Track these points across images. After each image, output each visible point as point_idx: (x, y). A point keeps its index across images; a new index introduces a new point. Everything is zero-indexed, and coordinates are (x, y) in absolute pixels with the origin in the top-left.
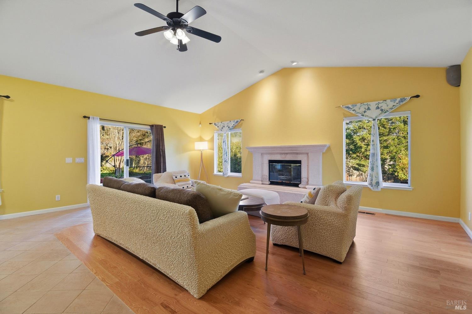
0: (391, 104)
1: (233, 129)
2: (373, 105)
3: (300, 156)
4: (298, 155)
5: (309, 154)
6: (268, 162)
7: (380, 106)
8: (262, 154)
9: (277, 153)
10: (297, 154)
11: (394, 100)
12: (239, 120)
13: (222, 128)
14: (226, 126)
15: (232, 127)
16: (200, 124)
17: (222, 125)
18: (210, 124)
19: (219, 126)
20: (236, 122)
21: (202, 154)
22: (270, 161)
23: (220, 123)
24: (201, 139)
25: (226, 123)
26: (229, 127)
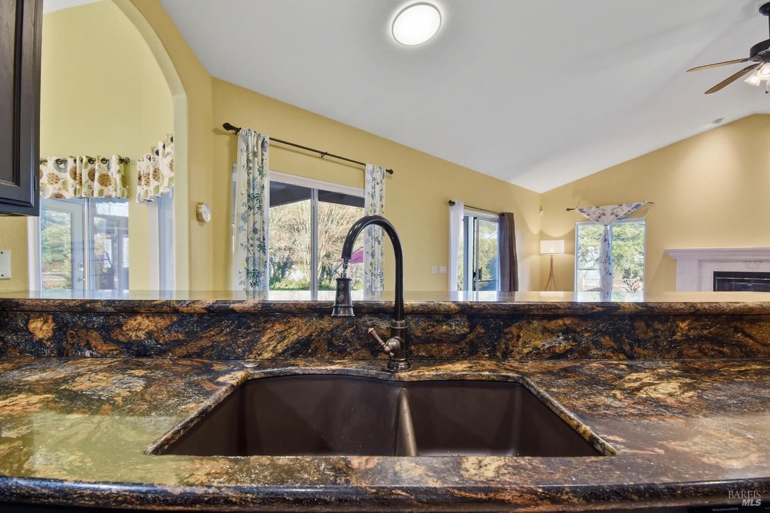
1: (625, 218)
6: (711, 275)
8: (700, 261)
9: (736, 261)
12: (642, 204)
13: (599, 217)
14: (608, 212)
15: (625, 214)
16: (541, 210)
17: (598, 212)
18: (568, 210)
19: (591, 214)
20: (635, 207)
21: (552, 260)
22: (717, 274)
23: (594, 208)
24: (543, 236)
25: (608, 209)
26: (617, 215)
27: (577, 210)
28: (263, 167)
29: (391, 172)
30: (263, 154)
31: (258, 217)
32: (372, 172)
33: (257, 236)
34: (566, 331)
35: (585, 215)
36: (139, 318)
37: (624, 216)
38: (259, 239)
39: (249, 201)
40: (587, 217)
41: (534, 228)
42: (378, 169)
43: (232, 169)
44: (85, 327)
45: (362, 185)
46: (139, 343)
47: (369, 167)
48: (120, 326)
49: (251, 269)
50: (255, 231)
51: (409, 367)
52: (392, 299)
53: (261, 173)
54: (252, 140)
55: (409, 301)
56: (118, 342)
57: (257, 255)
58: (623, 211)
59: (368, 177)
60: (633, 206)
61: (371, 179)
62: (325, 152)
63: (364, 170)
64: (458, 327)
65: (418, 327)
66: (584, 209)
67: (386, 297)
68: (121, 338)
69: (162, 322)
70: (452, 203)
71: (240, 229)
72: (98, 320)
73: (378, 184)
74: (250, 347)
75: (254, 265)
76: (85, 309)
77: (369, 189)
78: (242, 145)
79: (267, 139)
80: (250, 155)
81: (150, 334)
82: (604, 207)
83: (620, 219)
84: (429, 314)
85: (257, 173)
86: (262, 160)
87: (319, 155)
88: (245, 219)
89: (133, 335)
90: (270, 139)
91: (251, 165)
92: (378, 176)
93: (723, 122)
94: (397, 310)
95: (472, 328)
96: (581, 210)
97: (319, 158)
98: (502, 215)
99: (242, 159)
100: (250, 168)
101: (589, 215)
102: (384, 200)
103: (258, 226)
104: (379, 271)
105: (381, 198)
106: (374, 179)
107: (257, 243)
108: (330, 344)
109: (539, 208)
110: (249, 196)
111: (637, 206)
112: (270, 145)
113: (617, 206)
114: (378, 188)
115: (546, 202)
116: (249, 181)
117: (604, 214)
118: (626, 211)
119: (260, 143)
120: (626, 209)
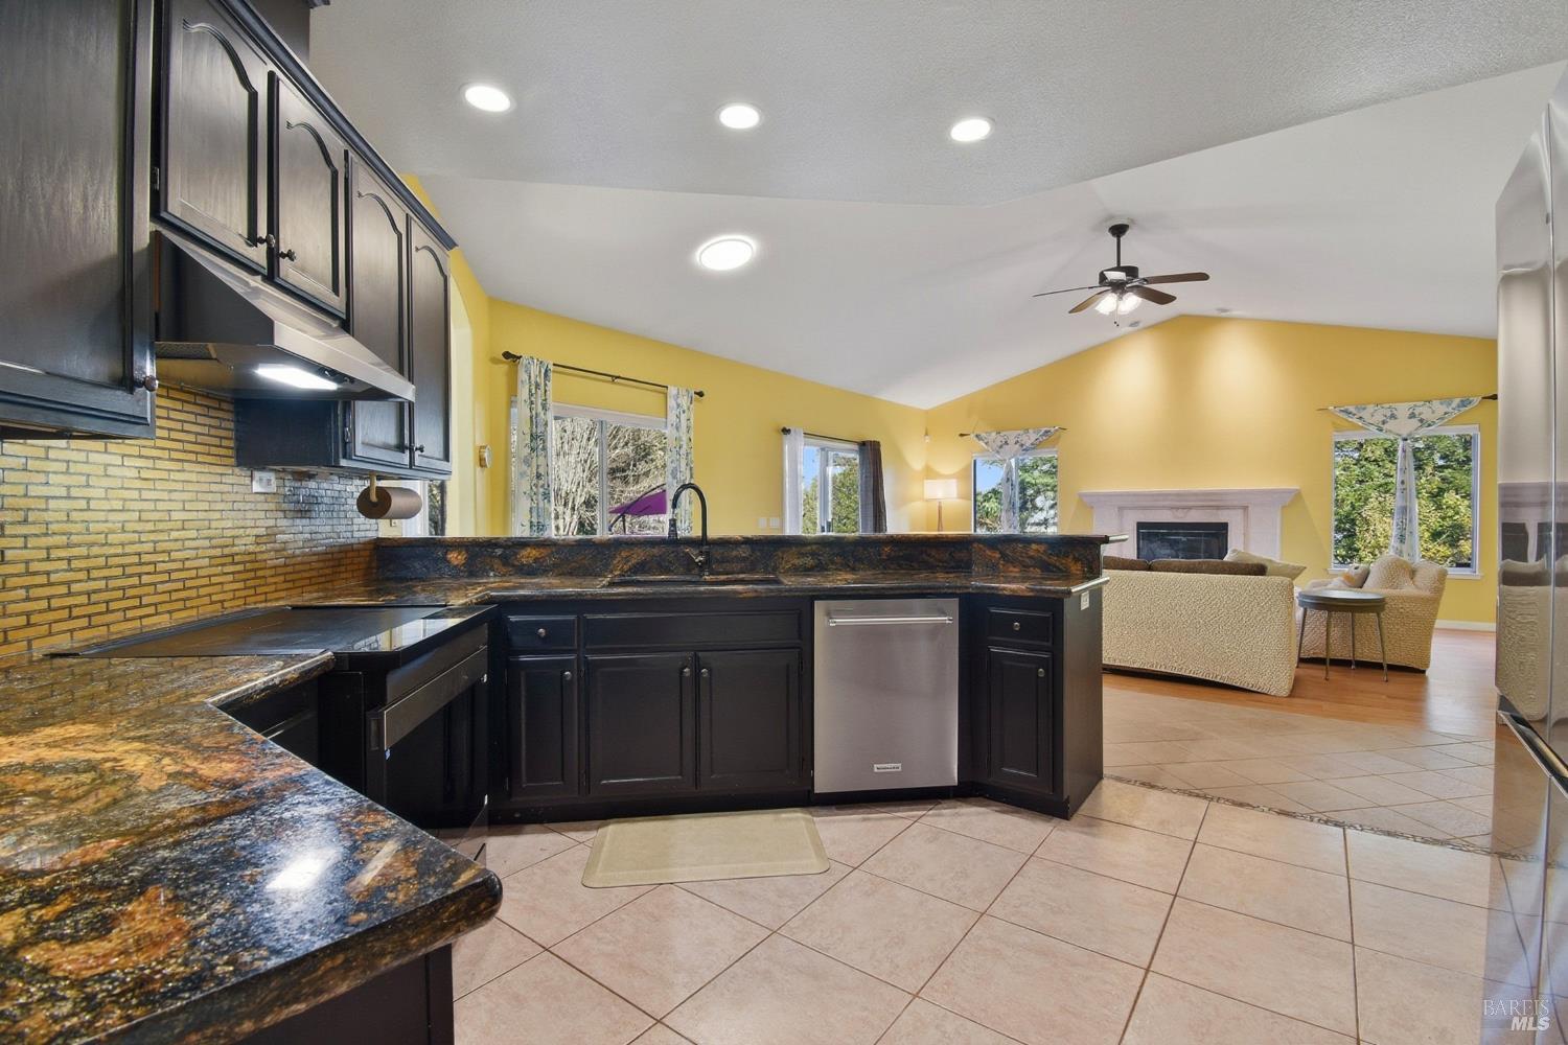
0: (1441, 409)
1: (1033, 449)
2: (1403, 409)
3: (1225, 513)
4: (1220, 512)
5: (1250, 508)
6: (1133, 527)
7: (1417, 413)
8: (1121, 509)
9: (1164, 507)
10: (1218, 508)
11: (1446, 400)
12: (1053, 430)
13: (1000, 447)
14: (1012, 441)
15: (1032, 444)
16: (926, 434)
17: (1000, 440)
18: (962, 435)
19: (991, 442)
20: (1043, 435)
21: (940, 508)
22: (1140, 525)
23: (994, 434)
24: (929, 473)
25: (1012, 436)
26: (1022, 445)
27: (972, 436)
28: (546, 400)
29: (701, 394)
30: (546, 385)
31: (541, 458)
32: (677, 396)
33: (541, 482)
34: (813, 554)
36: (529, 550)
38: (543, 486)
39: (531, 441)
41: (916, 462)
42: (684, 393)
43: (511, 403)
44: (490, 556)
45: (663, 414)
46: (529, 565)
47: (672, 391)
48: (516, 554)
49: (535, 520)
50: (539, 476)
51: (711, 574)
52: (700, 534)
53: (544, 407)
54: (534, 370)
55: (712, 534)
56: (513, 566)
57: (541, 505)
58: (1029, 439)
59: (671, 403)
60: (1041, 433)
61: (675, 406)
62: (617, 375)
63: (666, 394)
64: (744, 552)
65: (717, 553)
66: (982, 436)
67: (697, 533)
68: (517, 563)
69: (545, 552)
70: (786, 431)
71: (523, 474)
72: (499, 551)
73: (684, 412)
74: (606, 566)
75: (538, 516)
76: (489, 544)
77: (672, 418)
78: (523, 376)
79: (551, 367)
80: (533, 387)
81: (536, 560)
82: (1006, 433)
83: (1026, 450)
84: (724, 543)
85: (540, 408)
86: (546, 391)
87: (610, 378)
88: (527, 462)
89: (524, 561)
90: (554, 365)
91: (533, 399)
92: (684, 402)
93: (1141, 325)
94: (702, 542)
95: (753, 551)
97: (608, 382)
98: (863, 444)
99: (523, 393)
100: (532, 403)
101: (987, 443)
102: (691, 431)
103: (541, 471)
104: (687, 524)
105: (688, 428)
106: (678, 406)
107: (541, 490)
108: (659, 564)
109: (924, 433)
110: (532, 435)
111: (1046, 433)
112: (554, 372)
113: (1022, 432)
114: (683, 417)
115: (933, 424)
116: (531, 417)
117: (1006, 443)
118: (1033, 439)
119: (543, 371)
120: (1033, 437)
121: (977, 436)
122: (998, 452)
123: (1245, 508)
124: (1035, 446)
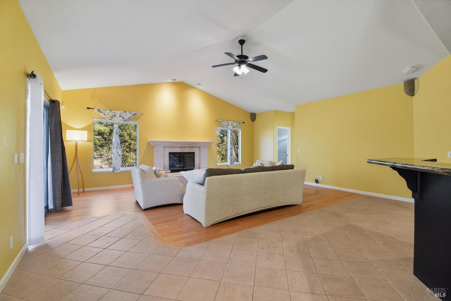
0: (236, 124)
1: (128, 120)
2: (230, 123)
3: (194, 149)
4: (193, 149)
5: (201, 148)
6: (168, 154)
8: (164, 147)
9: (177, 147)
10: (192, 147)
11: (237, 122)
12: (138, 113)
13: (112, 117)
14: (118, 115)
17: (111, 114)
18: (88, 108)
19: (106, 114)
20: (133, 115)
21: (76, 146)
22: (170, 153)
23: (108, 111)
25: (118, 113)
26: (123, 118)
27: (95, 110)
35: (102, 115)
37: (128, 119)
40: (104, 116)
58: (127, 116)
60: (133, 114)
66: (101, 110)
70: (33, 76)
82: (115, 111)
83: (125, 120)
96: (99, 110)
101: (104, 115)
109: (62, 102)
111: (134, 115)
113: (123, 112)
117: (115, 116)
120: (129, 115)
121: (98, 110)
122: (111, 120)
123: (199, 147)
124: (129, 119)
